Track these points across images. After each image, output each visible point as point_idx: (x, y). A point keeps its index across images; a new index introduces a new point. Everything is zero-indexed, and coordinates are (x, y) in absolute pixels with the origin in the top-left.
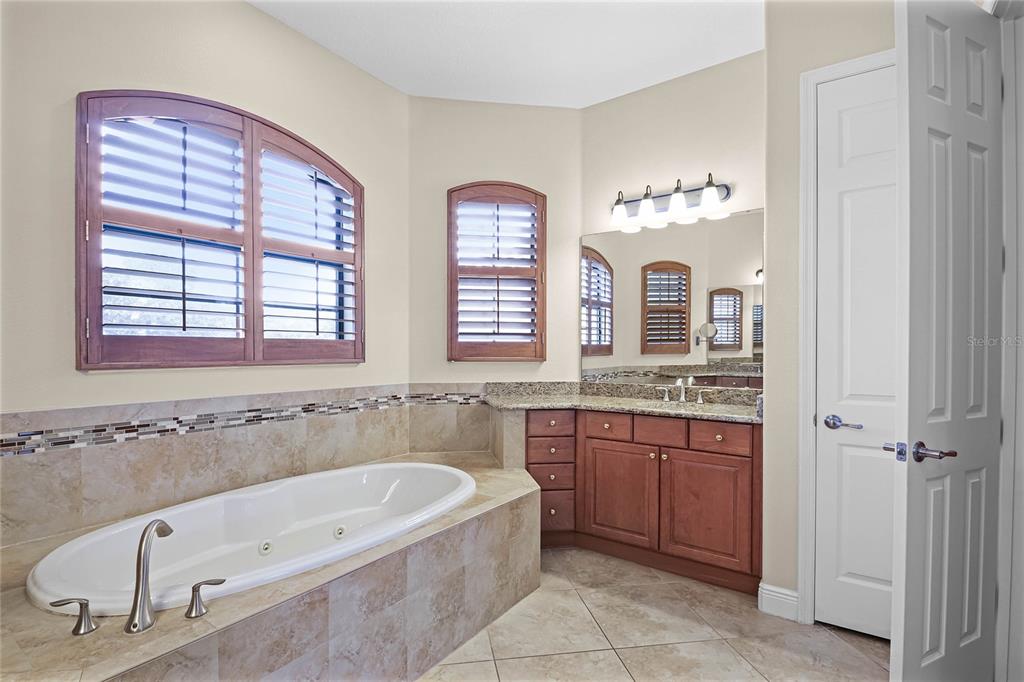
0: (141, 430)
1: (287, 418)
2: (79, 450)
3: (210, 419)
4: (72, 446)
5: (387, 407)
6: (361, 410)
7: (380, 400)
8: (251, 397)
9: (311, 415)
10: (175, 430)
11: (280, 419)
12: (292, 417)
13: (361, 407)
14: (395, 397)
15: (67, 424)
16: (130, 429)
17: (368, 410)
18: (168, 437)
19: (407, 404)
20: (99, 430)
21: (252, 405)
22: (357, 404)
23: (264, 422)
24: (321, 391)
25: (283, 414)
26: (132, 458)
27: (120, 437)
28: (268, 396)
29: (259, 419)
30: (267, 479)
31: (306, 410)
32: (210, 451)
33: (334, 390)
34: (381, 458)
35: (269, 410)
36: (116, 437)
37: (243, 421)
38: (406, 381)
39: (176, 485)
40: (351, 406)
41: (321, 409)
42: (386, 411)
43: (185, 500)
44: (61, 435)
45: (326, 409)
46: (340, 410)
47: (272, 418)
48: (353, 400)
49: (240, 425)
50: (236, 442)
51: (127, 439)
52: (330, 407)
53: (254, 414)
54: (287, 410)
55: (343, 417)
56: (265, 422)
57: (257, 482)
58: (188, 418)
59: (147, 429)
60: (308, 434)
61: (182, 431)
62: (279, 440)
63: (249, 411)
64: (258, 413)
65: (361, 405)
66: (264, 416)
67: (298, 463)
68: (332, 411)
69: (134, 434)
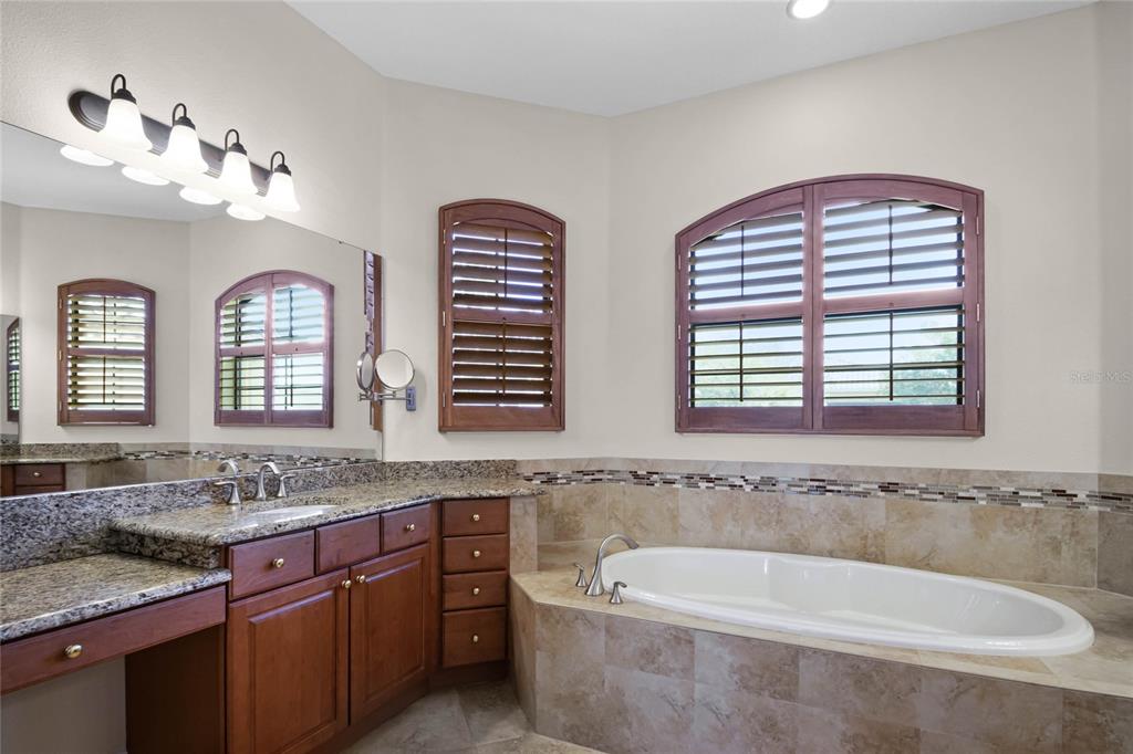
0: (717, 482)
1: (857, 494)
2: (678, 489)
3: (770, 482)
4: (674, 486)
5: (1042, 505)
6: (984, 503)
7: (1021, 493)
8: (813, 467)
9: (894, 496)
10: (741, 486)
11: (848, 494)
12: (865, 494)
13: (983, 499)
14: (1061, 493)
15: (671, 471)
16: (710, 480)
17: (997, 505)
18: (736, 492)
19: (1095, 509)
20: (689, 477)
21: (815, 474)
22: (973, 493)
23: (828, 494)
24: (909, 469)
25: (853, 489)
26: (711, 503)
27: (703, 485)
28: (834, 468)
29: (825, 490)
30: (831, 554)
31: (885, 488)
32: (772, 511)
33: (930, 470)
35: (834, 483)
36: (700, 484)
37: (805, 489)
38: (1097, 472)
39: (743, 533)
40: (961, 494)
41: (907, 492)
42: (1037, 511)
43: (750, 549)
44: (668, 477)
45: (916, 492)
46: (941, 496)
47: (839, 491)
48: (965, 487)
49: (801, 493)
50: (798, 509)
51: (707, 487)
52: (924, 491)
53: (817, 484)
54: (858, 486)
55: (948, 506)
56: (830, 494)
57: (819, 553)
58: (753, 478)
59: (721, 482)
60: (887, 518)
61: (748, 488)
62: (846, 516)
63: (812, 480)
64: (821, 484)
65: (984, 495)
66: (829, 488)
67: (873, 549)
68: (925, 496)
69: (711, 485)
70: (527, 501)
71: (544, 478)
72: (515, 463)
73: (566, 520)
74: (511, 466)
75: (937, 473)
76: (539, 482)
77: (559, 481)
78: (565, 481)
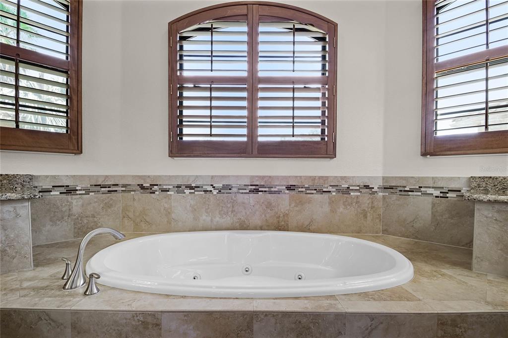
0: (196, 189)
1: (275, 192)
2: (171, 195)
3: (228, 187)
4: (168, 193)
5: (359, 194)
6: (334, 194)
7: (351, 188)
8: (252, 177)
9: (293, 193)
10: (211, 191)
11: (271, 192)
12: (279, 192)
13: (334, 192)
14: (367, 187)
15: (167, 183)
16: (191, 188)
17: (340, 194)
18: (208, 194)
19: (381, 194)
20: (179, 187)
21: (253, 182)
22: (330, 189)
23: (260, 193)
24: (300, 177)
25: (272, 189)
26: (192, 202)
27: (187, 191)
28: (263, 177)
29: (257, 191)
30: (261, 228)
31: (289, 188)
32: (229, 205)
33: (310, 177)
34: (352, 233)
35: (263, 186)
36: (185, 191)
37: (248, 191)
38: (381, 175)
39: (212, 221)
40: (324, 190)
41: (300, 190)
42: (357, 197)
43: (216, 230)
44: (165, 187)
45: (304, 189)
46: (315, 191)
47: (265, 191)
48: (326, 186)
49: (245, 193)
50: (244, 203)
51: (190, 193)
52: (307, 189)
53: (254, 187)
54: (276, 188)
55: (318, 197)
56: (261, 193)
57: (255, 228)
58: (218, 185)
59: (198, 189)
60: (290, 205)
61: (215, 192)
62: (269, 205)
63: (251, 185)
64: (257, 187)
65: (334, 190)
66: (260, 189)
67: (283, 223)
68: (308, 192)
69: (193, 191)
70: (18, 205)
71: (63, 190)
72: (31, 178)
73: (85, 221)
74: (28, 180)
75: (313, 178)
76: (58, 193)
77: (78, 192)
78: (84, 192)
